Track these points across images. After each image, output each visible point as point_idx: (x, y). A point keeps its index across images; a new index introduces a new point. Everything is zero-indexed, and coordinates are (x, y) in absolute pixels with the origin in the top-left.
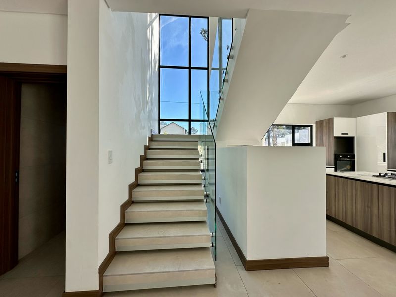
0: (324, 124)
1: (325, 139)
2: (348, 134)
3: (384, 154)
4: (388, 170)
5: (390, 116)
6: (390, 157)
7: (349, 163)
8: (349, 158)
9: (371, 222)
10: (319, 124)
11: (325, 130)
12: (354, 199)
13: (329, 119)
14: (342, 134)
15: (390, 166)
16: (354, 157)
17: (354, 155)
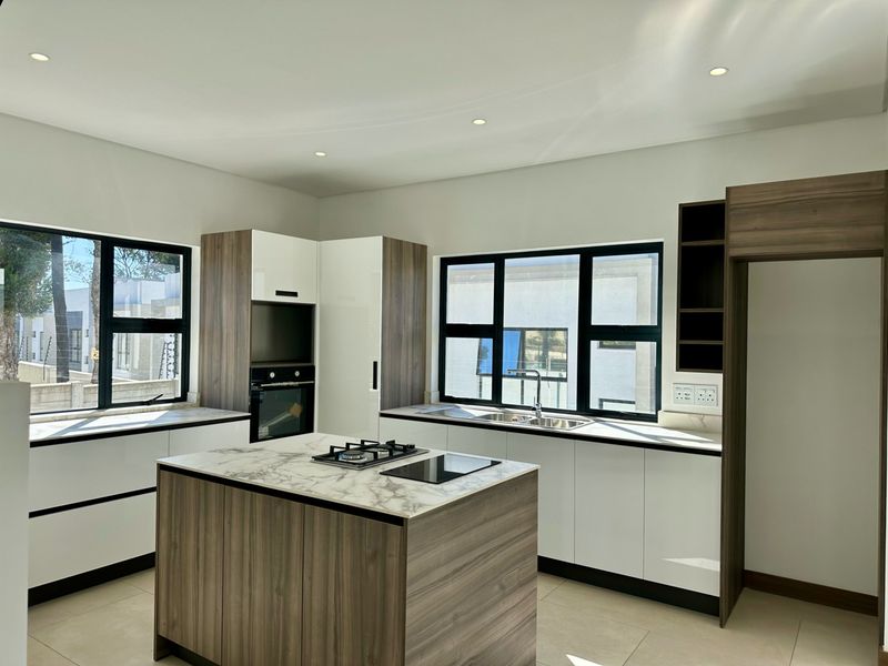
0: (226, 252)
1: (227, 304)
2: (295, 294)
3: (375, 364)
4: (382, 415)
5: (389, 249)
6: (387, 374)
7: (299, 397)
8: (295, 379)
9: (286, 649)
10: (212, 242)
11: (228, 276)
12: (247, 559)
13: (238, 233)
14: (279, 293)
15: (387, 399)
16: (309, 373)
17: (312, 369)
